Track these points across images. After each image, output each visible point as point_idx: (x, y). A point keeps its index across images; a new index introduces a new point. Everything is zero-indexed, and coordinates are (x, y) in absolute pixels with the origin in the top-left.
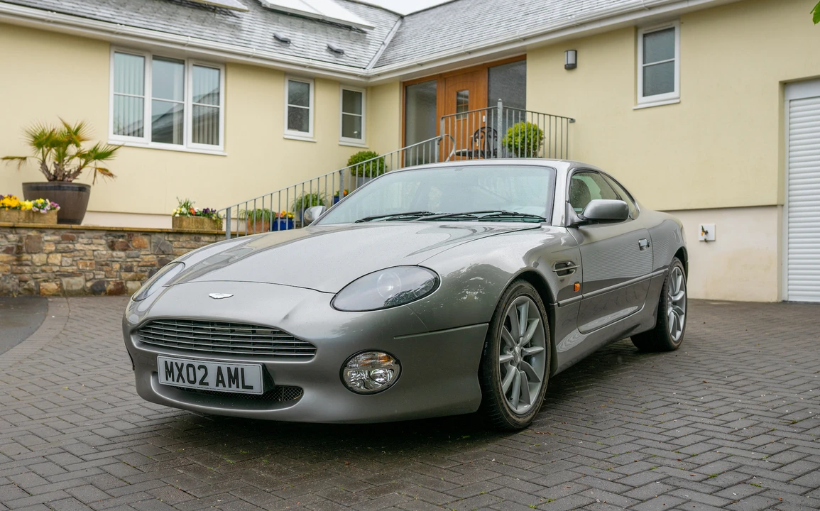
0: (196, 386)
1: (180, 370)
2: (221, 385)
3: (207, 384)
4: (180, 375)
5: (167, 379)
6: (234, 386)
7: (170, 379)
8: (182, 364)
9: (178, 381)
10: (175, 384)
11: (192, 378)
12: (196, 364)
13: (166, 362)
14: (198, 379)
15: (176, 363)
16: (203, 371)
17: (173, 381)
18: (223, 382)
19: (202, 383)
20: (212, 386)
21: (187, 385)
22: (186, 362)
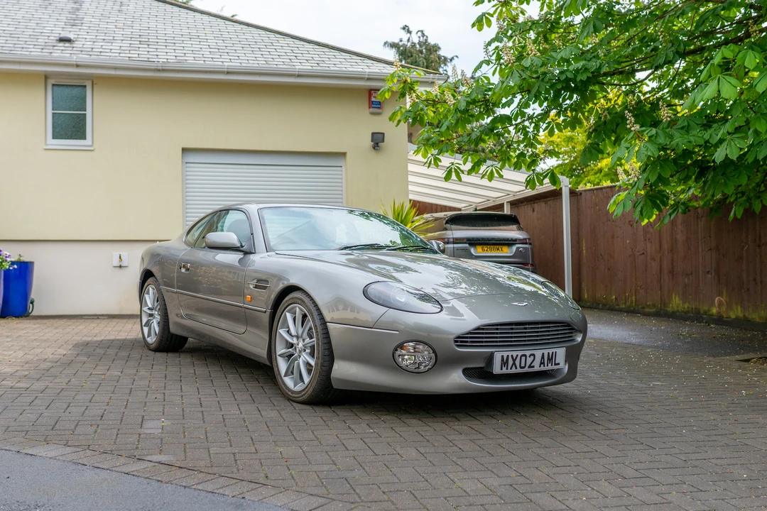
0: (526, 370)
1: (514, 361)
2: (542, 365)
3: (533, 367)
4: (514, 364)
5: (502, 369)
6: (550, 365)
7: (504, 369)
8: (517, 355)
9: (511, 369)
10: (509, 371)
11: (523, 365)
12: (528, 353)
13: (503, 356)
14: (528, 364)
15: (512, 356)
16: (532, 357)
17: (507, 369)
18: (544, 363)
19: (530, 367)
20: (537, 368)
21: (519, 370)
22: (520, 353)
